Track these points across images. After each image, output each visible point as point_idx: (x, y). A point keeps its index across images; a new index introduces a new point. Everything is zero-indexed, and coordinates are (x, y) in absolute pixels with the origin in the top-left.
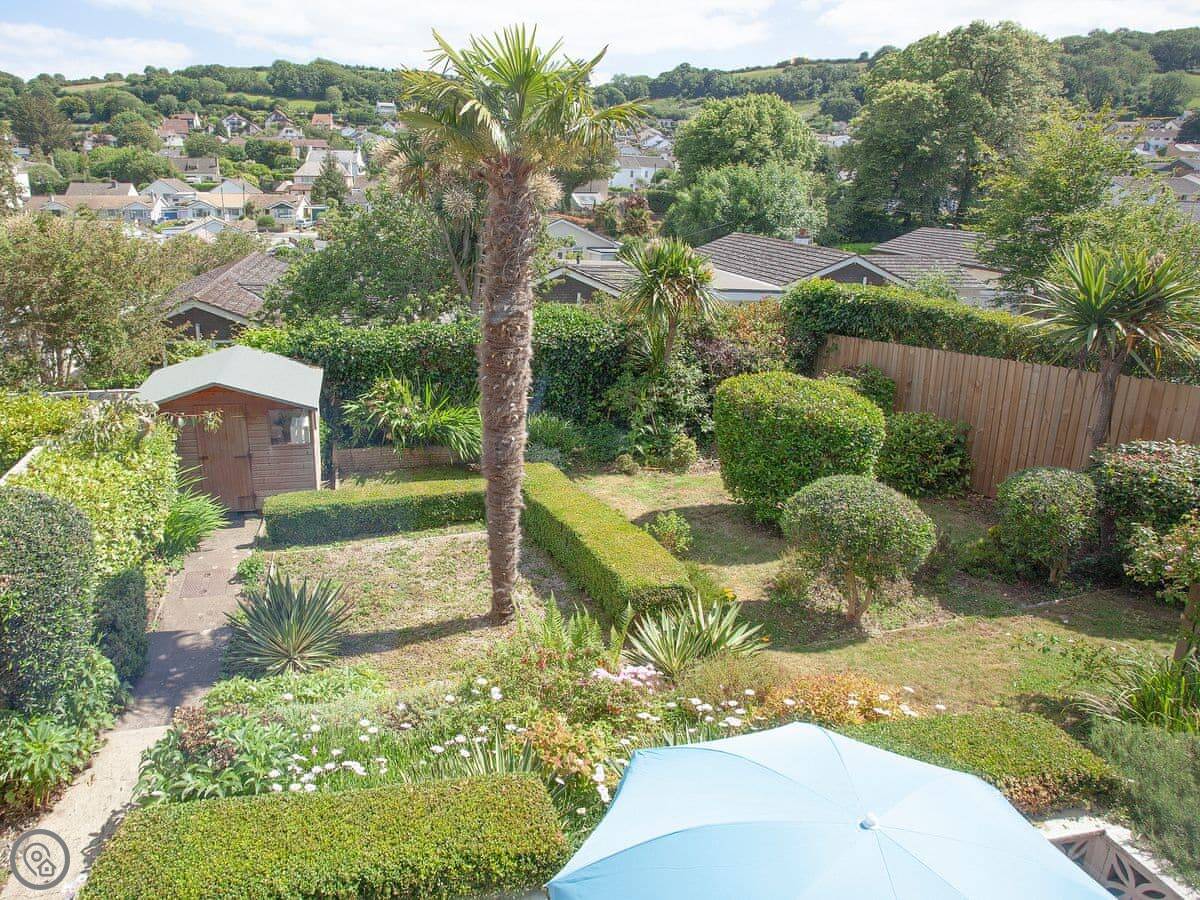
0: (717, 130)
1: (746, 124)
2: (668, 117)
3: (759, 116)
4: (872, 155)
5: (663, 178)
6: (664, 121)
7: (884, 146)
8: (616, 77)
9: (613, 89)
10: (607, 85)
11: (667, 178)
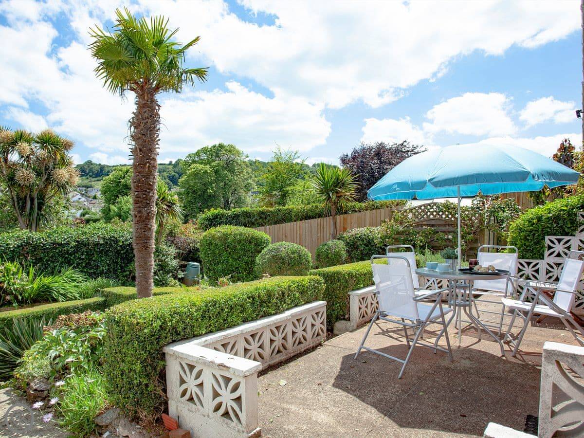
2: (83, 187)
4: (190, 195)
5: (86, 214)
6: (81, 189)
7: (194, 191)
11: (88, 214)
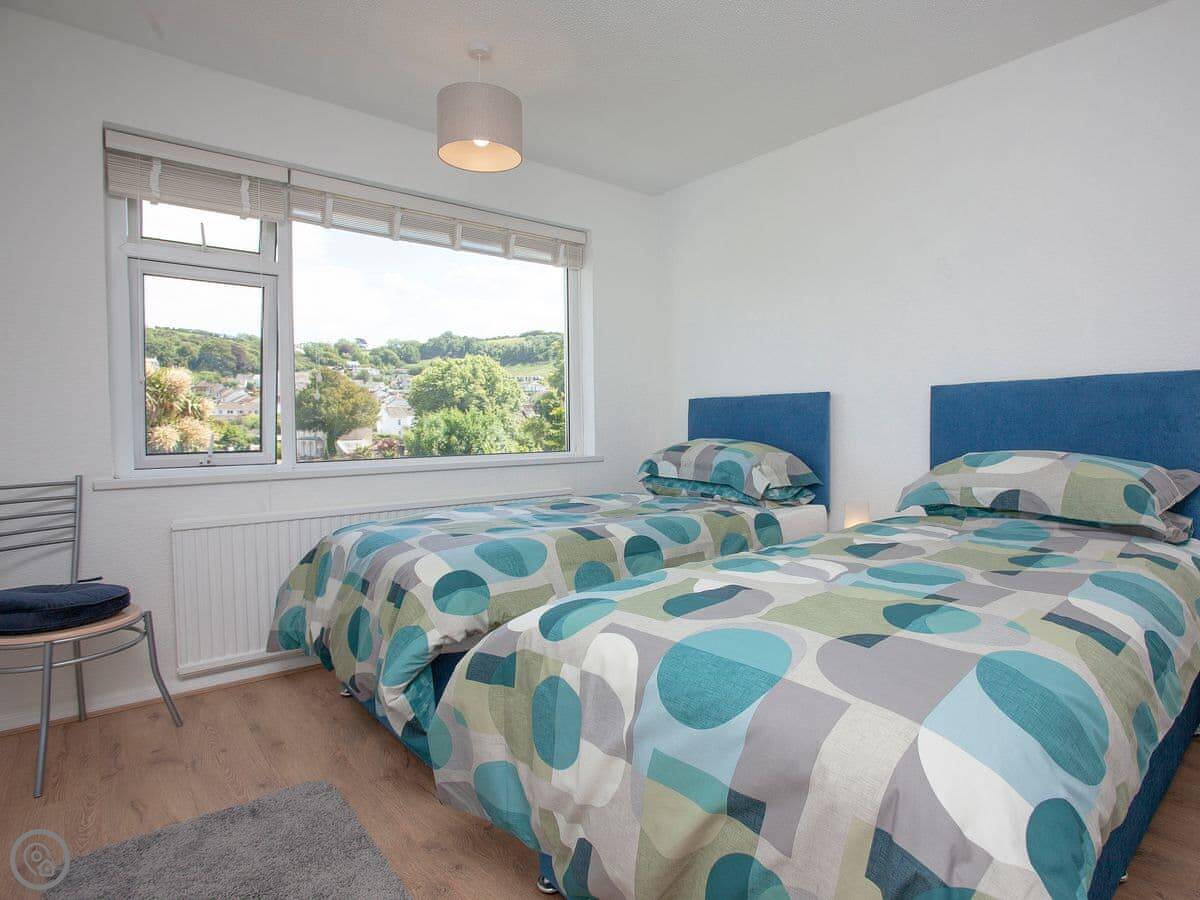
0: (440, 383)
1: (463, 378)
3: (474, 372)
8: (390, 341)
9: (388, 351)
10: (382, 348)
